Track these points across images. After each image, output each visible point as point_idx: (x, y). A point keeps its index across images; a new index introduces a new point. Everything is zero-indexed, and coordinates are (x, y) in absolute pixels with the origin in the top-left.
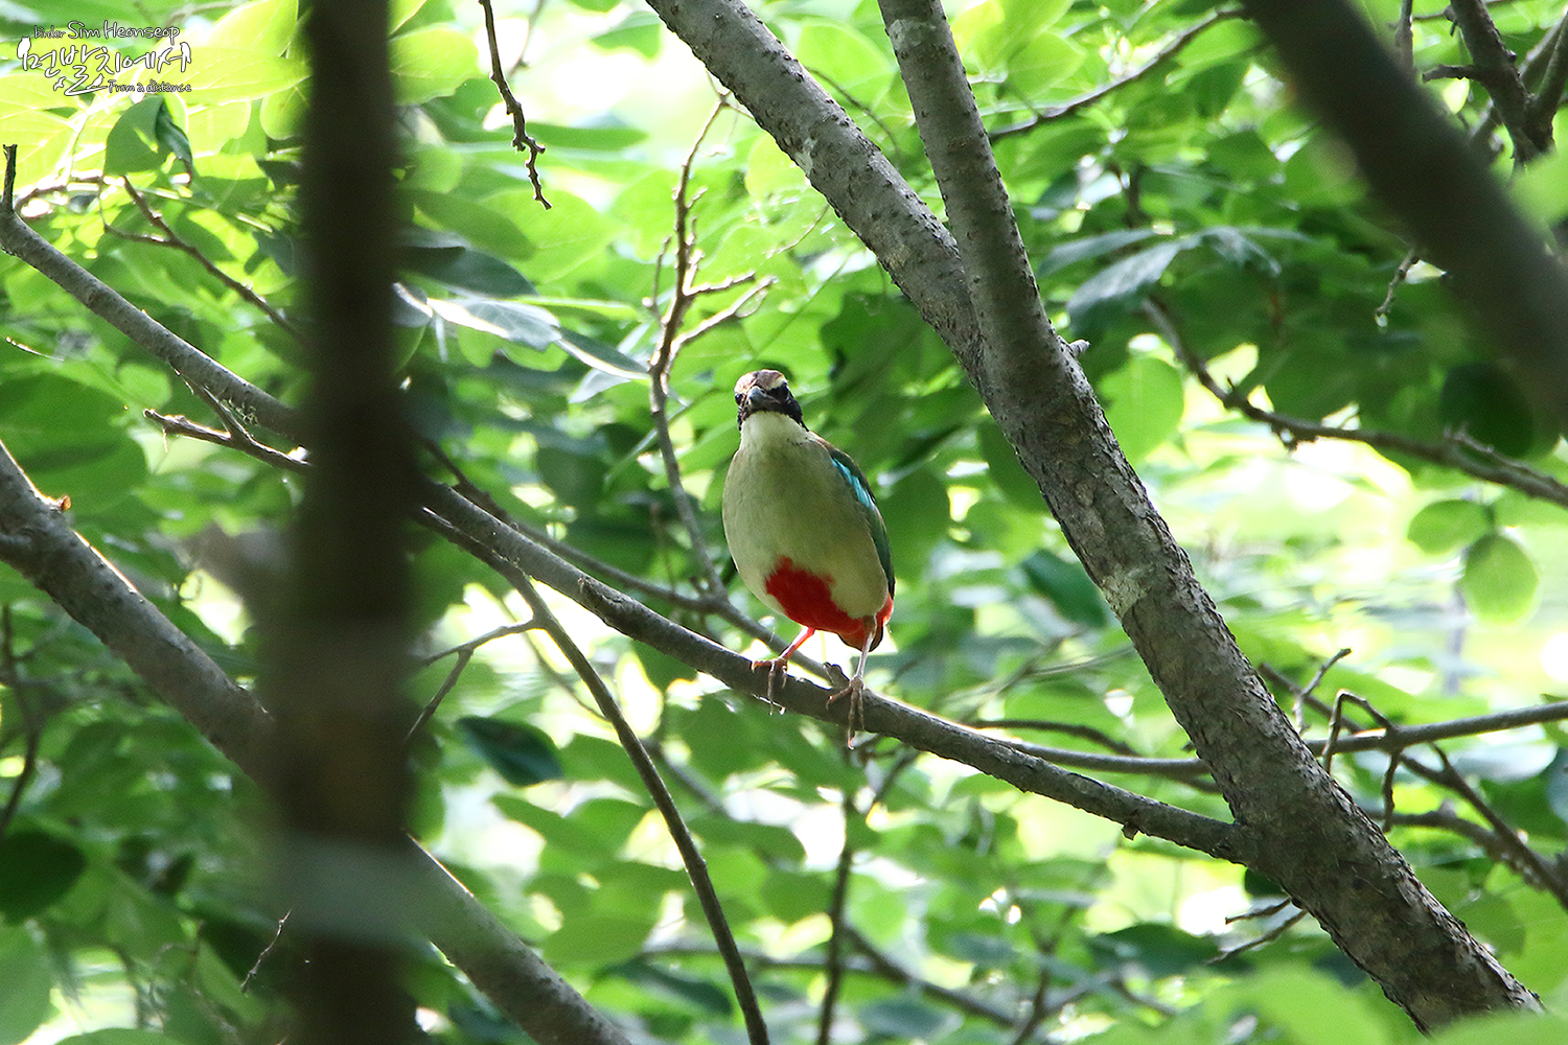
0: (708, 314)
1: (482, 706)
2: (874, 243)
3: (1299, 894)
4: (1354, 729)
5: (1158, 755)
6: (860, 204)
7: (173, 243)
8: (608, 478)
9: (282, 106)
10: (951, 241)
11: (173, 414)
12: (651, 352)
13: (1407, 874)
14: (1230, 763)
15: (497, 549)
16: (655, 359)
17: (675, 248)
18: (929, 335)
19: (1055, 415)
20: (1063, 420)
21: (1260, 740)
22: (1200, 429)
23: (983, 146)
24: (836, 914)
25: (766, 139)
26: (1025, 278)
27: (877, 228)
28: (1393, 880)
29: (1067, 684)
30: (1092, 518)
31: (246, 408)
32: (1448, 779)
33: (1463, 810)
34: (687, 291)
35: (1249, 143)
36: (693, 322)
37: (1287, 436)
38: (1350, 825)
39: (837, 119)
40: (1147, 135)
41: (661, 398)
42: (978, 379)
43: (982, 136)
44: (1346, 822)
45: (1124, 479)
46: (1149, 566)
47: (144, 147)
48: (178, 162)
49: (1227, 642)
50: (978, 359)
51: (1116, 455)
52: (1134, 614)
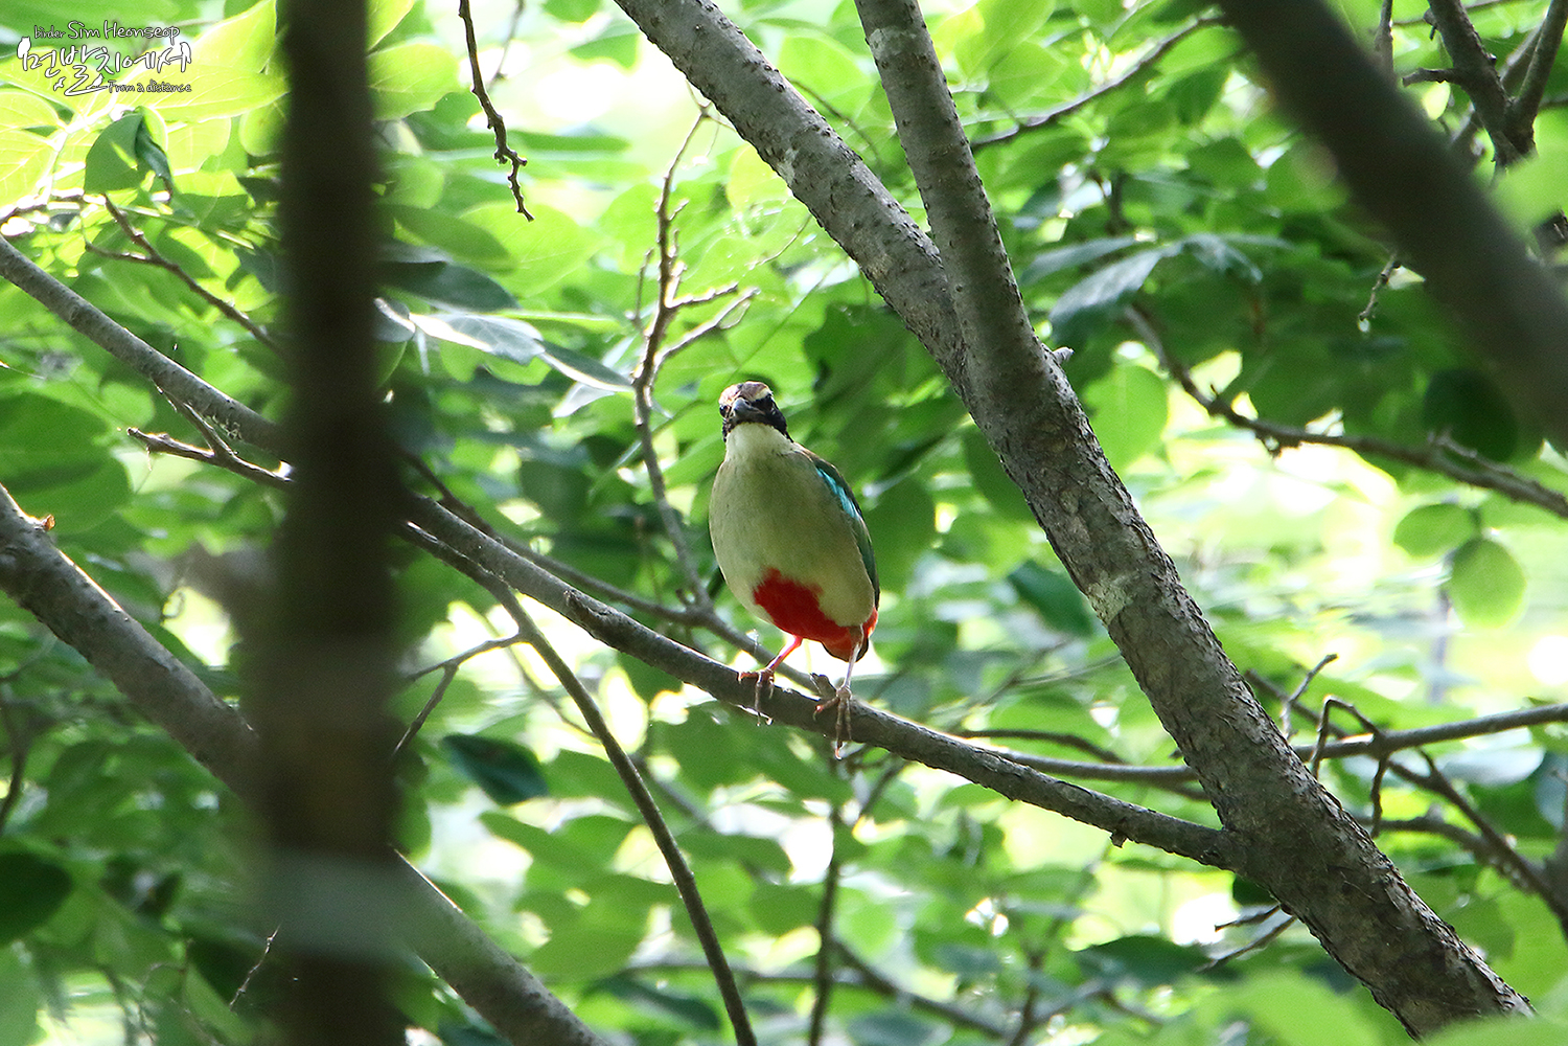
0: (691, 326)
1: (468, 724)
2: (856, 253)
3: (1289, 901)
4: (1341, 735)
5: (1145, 763)
6: (842, 213)
7: (155, 261)
8: (591, 492)
9: (261, 122)
10: (933, 250)
11: (156, 432)
12: (634, 367)
13: (1395, 879)
14: (1217, 769)
15: (483, 564)
16: (639, 372)
17: (657, 260)
18: (912, 345)
19: (1040, 423)
20: (1047, 427)
21: (1248, 745)
22: (1183, 436)
23: (964, 154)
24: (823, 926)
25: (748, 150)
26: (1008, 285)
27: (859, 237)
28: (1383, 885)
29: (1052, 696)
30: (1077, 526)
31: (231, 423)
32: (1435, 784)
33: (1452, 815)
34: (669, 303)
35: (1230, 150)
36: (676, 335)
37: (1273, 443)
38: (1339, 830)
39: (818, 129)
40: (1129, 143)
41: (645, 411)
42: (961, 387)
43: (963, 144)
44: (1335, 827)
45: (1109, 487)
46: (1135, 573)
47: (123, 165)
48: (158, 178)
49: (1213, 648)
50: (962, 367)
51: (1101, 462)
52: (1120, 622)
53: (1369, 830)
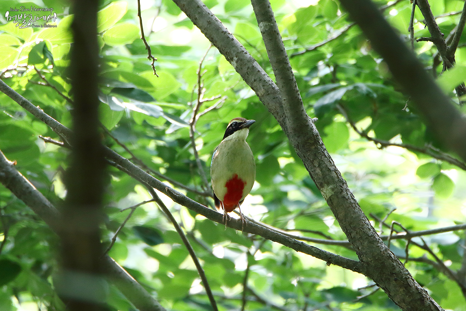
0: (207, 107)
1: (141, 221)
2: (254, 89)
3: (378, 282)
4: (397, 232)
6: (250, 77)
7: (48, 85)
8: (177, 156)
10: (277, 88)
11: (47, 137)
12: (190, 119)
13: (410, 277)
14: (358, 244)
16: (191, 121)
17: (197, 88)
19: (308, 140)
20: (310, 141)
21: (367, 237)
22: (354, 141)
23: (287, 60)
24: (244, 283)
25: (223, 57)
26: (299, 99)
27: (255, 84)
28: (406, 278)
30: (318, 171)
32: (425, 247)
34: (201, 101)
36: (203, 110)
37: (380, 146)
39: (244, 52)
41: (193, 132)
42: (284, 129)
43: (286, 57)
44: (393, 261)
45: (328, 159)
46: (335, 185)
47: (40, 57)
48: (49, 61)
49: (358, 208)
50: (285, 123)
51: (325, 152)
52: (330, 199)
53: (403, 262)
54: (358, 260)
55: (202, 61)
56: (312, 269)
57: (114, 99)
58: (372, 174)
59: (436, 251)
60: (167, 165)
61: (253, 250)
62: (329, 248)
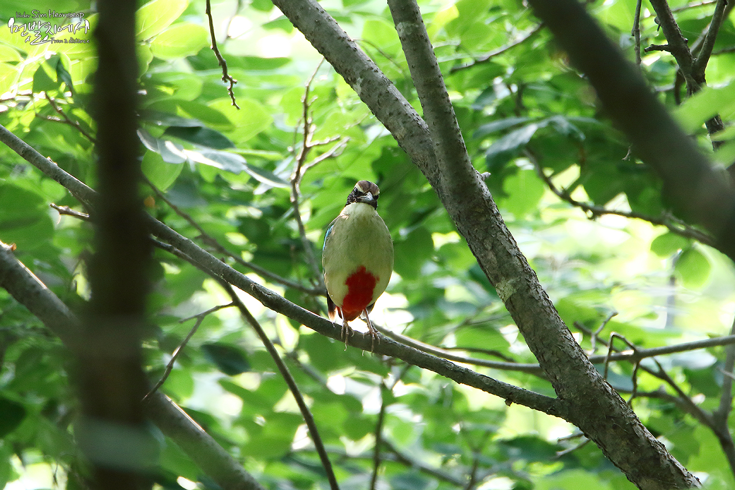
0: (320, 154)
2: (389, 127)
3: (587, 431)
4: (618, 351)
6: (383, 108)
7: (67, 122)
8: (271, 231)
10: (426, 126)
11: (64, 206)
12: (291, 175)
13: (638, 422)
14: (555, 370)
15: (213, 270)
16: (293, 177)
17: (303, 125)
19: (475, 207)
20: (478, 210)
21: (569, 359)
22: (549, 207)
23: (441, 82)
24: (378, 433)
25: (341, 78)
26: (460, 143)
27: (391, 120)
28: (631, 425)
30: (491, 256)
32: (662, 375)
34: (308, 145)
37: (590, 214)
38: (612, 399)
39: (373, 69)
40: (526, 69)
41: (296, 195)
42: (438, 190)
43: (440, 77)
44: (610, 398)
45: (506, 238)
46: (518, 278)
47: (52, 80)
48: (67, 86)
49: (554, 314)
50: (438, 181)
51: (502, 226)
52: (511, 300)
53: (627, 398)
54: (555, 397)
55: (310, 83)
56: (484, 410)
57: (169, 145)
58: (578, 260)
59: (680, 380)
60: (253, 247)
61: (390, 381)
62: (510, 377)
